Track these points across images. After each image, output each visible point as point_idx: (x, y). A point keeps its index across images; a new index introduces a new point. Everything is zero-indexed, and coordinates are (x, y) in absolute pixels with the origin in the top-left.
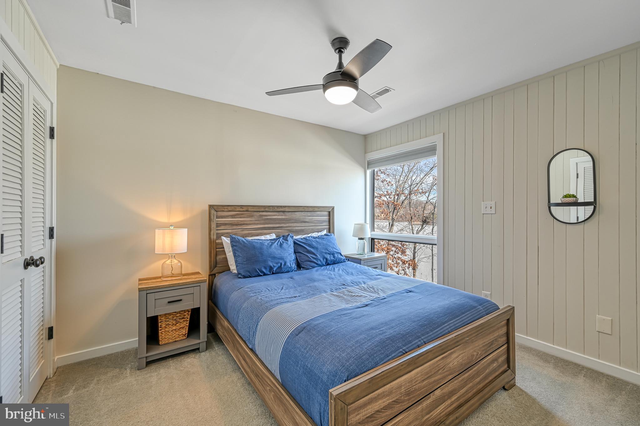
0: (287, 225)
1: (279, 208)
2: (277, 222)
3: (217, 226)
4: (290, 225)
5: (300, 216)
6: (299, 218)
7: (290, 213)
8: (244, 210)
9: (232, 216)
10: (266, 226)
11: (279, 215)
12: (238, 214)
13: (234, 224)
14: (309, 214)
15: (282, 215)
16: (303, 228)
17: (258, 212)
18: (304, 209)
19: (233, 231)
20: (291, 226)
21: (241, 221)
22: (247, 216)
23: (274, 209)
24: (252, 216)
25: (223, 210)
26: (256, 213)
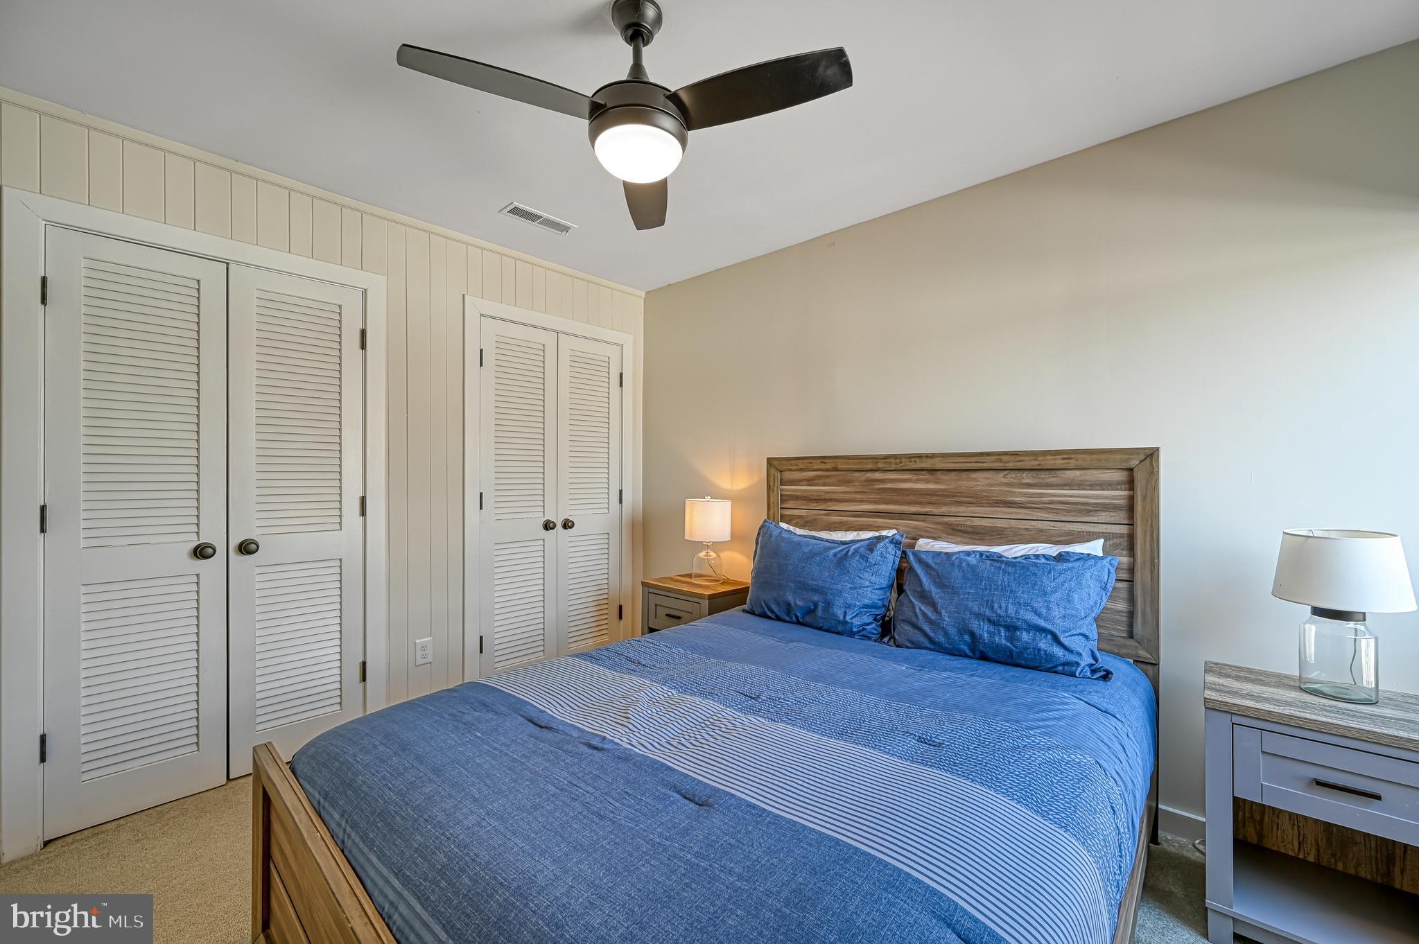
0: (944, 509)
1: (913, 460)
2: (912, 498)
3: (782, 501)
4: (954, 509)
5: (991, 485)
6: (984, 491)
7: (954, 473)
8: (828, 466)
9: (809, 481)
10: (882, 507)
11: (917, 481)
12: (819, 477)
13: (813, 498)
14: (1027, 478)
15: (927, 481)
16: (999, 524)
17: (863, 473)
18: (1001, 461)
19: (811, 513)
20: (959, 512)
21: (826, 492)
22: (839, 481)
23: (901, 462)
24: (847, 482)
25: (790, 467)
26: (857, 474)
